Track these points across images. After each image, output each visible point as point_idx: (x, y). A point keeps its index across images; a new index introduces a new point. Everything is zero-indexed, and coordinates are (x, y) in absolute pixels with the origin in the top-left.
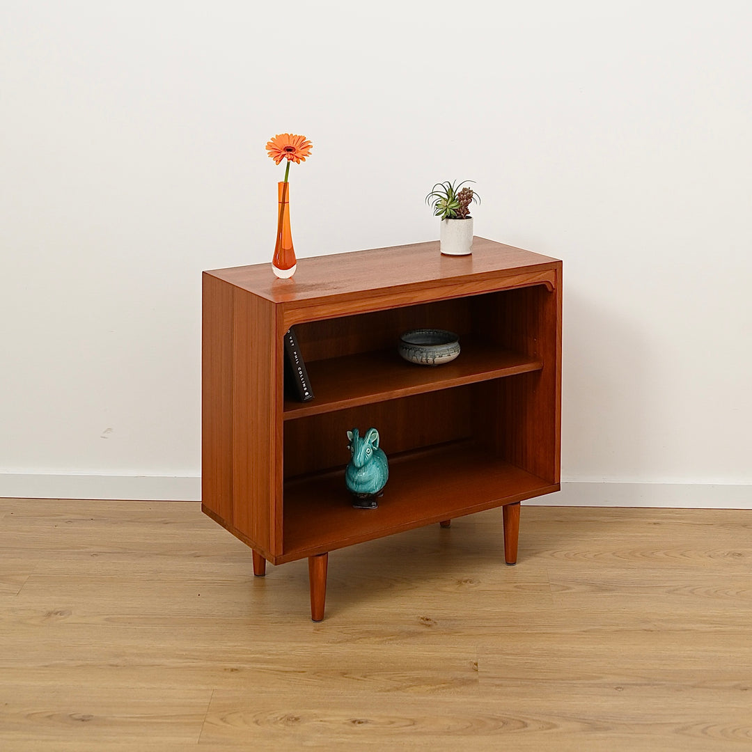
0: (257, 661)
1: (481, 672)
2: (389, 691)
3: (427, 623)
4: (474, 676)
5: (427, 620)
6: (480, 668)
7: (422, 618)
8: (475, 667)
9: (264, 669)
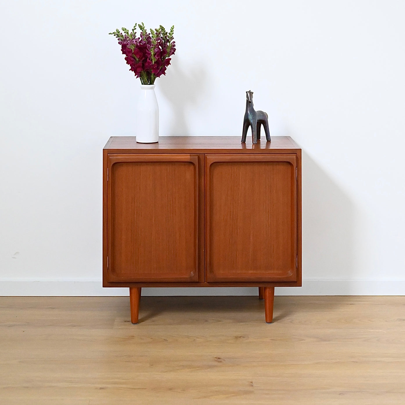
0: (115, 383)
1: (255, 387)
2: (199, 398)
3: (219, 360)
4: (251, 389)
5: (219, 358)
6: (255, 385)
7: (215, 358)
8: (251, 384)
9: (121, 387)
